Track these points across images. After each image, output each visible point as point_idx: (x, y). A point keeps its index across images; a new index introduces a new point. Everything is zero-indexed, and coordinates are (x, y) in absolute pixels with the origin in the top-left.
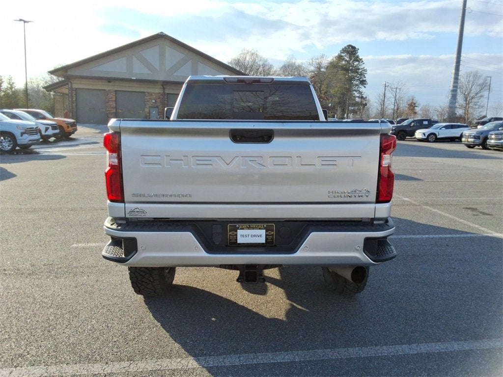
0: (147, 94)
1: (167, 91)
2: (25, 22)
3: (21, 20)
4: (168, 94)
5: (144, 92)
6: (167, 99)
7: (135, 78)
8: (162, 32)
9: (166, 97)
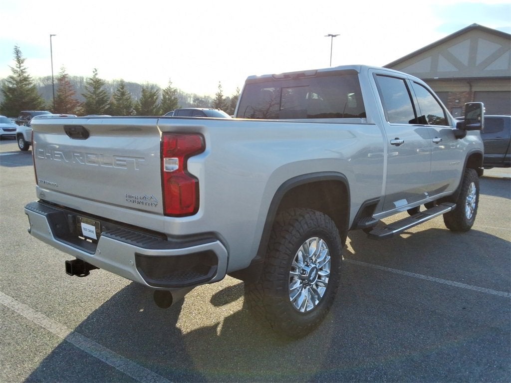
0: (450, 93)
1: (474, 89)
2: (333, 36)
3: (329, 35)
4: (475, 92)
5: (448, 92)
6: (474, 98)
7: (437, 78)
8: (475, 24)
9: (472, 96)
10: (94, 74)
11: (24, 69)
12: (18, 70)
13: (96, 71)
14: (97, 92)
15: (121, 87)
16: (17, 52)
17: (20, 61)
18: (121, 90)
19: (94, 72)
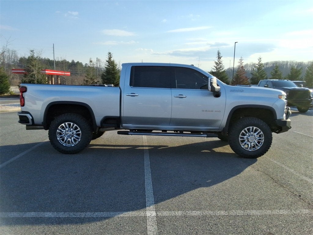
10: (259, 61)
11: (221, 62)
12: (218, 62)
13: (260, 59)
14: (260, 72)
15: (276, 67)
16: (219, 53)
17: (219, 58)
18: (275, 69)
19: (259, 60)
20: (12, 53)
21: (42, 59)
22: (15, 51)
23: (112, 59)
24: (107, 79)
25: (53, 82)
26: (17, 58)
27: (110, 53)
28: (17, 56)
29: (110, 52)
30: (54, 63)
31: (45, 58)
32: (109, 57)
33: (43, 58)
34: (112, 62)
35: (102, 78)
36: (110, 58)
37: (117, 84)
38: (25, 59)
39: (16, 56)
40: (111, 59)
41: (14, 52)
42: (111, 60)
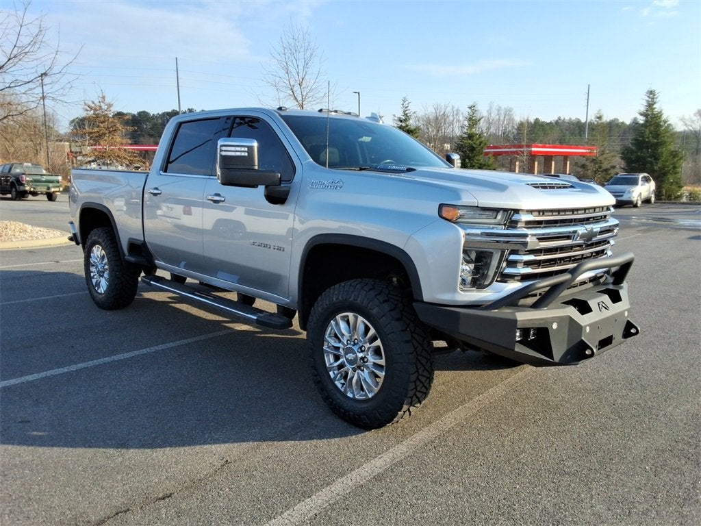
20: (505, 115)
21: (564, 121)
22: (510, 110)
23: (657, 107)
24: (638, 159)
25: (566, 168)
26: (513, 123)
27: (651, 93)
28: (513, 120)
29: (653, 89)
30: (585, 128)
31: (570, 119)
32: (648, 102)
33: (567, 118)
34: (655, 115)
35: (622, 158)
36: (650, 105)
37: (663, 172)
38: (529, 123)
39: (511, 120)
40: (655, 106)
41: (508, 112)
42: (653, 109)
